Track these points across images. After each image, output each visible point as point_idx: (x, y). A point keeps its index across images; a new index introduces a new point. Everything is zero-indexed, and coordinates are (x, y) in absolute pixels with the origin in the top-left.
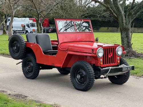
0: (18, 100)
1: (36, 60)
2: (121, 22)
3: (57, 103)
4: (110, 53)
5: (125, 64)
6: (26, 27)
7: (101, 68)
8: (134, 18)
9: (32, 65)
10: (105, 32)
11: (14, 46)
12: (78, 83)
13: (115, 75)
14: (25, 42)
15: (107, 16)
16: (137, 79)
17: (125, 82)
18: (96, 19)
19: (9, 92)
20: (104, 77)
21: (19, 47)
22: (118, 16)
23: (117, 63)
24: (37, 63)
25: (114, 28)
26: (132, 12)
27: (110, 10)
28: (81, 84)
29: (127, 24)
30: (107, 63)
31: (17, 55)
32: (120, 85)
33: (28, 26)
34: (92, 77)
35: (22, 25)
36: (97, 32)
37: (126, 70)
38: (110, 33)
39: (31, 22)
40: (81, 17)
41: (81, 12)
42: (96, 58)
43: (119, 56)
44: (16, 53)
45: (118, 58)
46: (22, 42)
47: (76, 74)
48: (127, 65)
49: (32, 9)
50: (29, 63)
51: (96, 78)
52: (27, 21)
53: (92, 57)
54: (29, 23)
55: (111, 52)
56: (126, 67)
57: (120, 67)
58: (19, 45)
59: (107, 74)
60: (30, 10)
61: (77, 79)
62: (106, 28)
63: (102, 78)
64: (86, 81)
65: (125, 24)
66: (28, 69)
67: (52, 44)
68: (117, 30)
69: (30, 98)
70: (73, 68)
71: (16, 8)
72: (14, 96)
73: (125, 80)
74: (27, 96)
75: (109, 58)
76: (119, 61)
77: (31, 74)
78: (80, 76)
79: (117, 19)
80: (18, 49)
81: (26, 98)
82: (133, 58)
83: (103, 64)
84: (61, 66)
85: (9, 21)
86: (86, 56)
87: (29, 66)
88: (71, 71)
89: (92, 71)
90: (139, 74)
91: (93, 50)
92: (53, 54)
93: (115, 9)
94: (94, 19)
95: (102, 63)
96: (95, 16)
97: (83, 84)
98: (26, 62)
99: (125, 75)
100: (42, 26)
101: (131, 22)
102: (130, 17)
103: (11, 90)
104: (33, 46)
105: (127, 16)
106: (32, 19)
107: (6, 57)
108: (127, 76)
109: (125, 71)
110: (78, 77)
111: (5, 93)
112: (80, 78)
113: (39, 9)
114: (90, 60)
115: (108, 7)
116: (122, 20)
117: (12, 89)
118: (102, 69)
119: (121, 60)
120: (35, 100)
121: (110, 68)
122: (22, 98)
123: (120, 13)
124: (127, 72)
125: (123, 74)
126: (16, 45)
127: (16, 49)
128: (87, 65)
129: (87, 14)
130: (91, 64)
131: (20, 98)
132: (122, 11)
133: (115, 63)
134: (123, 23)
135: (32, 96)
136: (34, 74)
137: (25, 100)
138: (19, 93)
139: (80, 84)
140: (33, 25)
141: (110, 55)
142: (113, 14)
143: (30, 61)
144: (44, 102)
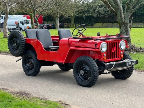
0: (22, 97)
1: (36, 57)
2: (119, 16)
3: (62, 99)
4: (113, 48)
5: (128, 59)
6: (20, 24)
7: (104, 63)
8: (133, 12)
9: (33, 61)
10: (100, 28)
11: (14, 43)
12: (82, 79)
13: (118, 71)
14: (25, 39)
15: (102, 12)
16: (140, 73)
17: (129, 77)
18: (91, 15)
19: (11, 90)
20: (108, 72)
21: (19, 43)
22: (116, 11)
23: (121, 57)
24: (38, 60)
25: (109, 24)
26: (130, 6)
27: (108, 5)
28: (85, 80)
29: (126, 18)
30: (111, 58)
31: (17, 51)
32: (124, 80)
33: (22, 23)
34: (96, 73)
35: (16, 22)
36: (92, 28)
37: (130, 64)
38: (105, 28)
39: (25, 19)
40: (76, 13)
41: (75, 8)
42: (99, 53)
43: (122, 50)
44: (16, 49)
45: (122, 52)
46: (22, 38)
47: (79, 70)
48: (130, 59)
49: (27, 6)
50: (29, 60)
51: (100, 74)
52: (21, 18)
53: (95, 52)
54: (23, 20)
55: (115, 46)
56: (130, 62)
57: (124, 61)
58: (18, 42)
59: (111, 69)
60: (26, 7)
61: (81, 75)
62: (101, 24)
63: (106, 73)
64: (90, 76)
65: (123, 18)
66: (29, 66)
67: (53, 40)
68: (112, 26)
69: (33, 95)
70: (76, 63)
71: (11, 5)
72: (17, 93)
73: (128, 75)
74: (30, 93)
75: (113, 52)
76: (122, 56)
77: (32, 71)
78: (83, 72)
79: (115, 13)
80: (18, 46)
81: (29, 96)
82: (133, 52)
83: (107, 59)
84: (64, 62)
85: (2, 18)
86: (89, 51)
87: (30, 63)
88: (73, 67)
89: (95, 67)
90: (142, 68)
91: (96, 44)
92: (54, 50)
93: (113, 3)
94: (88, 15)
95: (105, 58)
96: (89, 12)
97: (87, 80)
98: (26, 59)
99: (129, 70)
100: (38, 23)
101: (129, 16)
102: (128, 11)
103: (13, 88)
104: (33, 42)
105: (125, 11)
106: (26, 16)
107: (3, 54)
108: (131, 70)
109: (129, 66)
110: (81, 73)
111: (7, 91)
112: (84, 74)
113: (35, 5)
114: (94, 55)
115: (106, 2)
116: (121, 14)
117: (14, 86)
118: (106, 64)
119: (124, 55)
120: (39, 97)
121: (115, 62)
122: (25, 95)
123: (119, 7)
124: (131, 66)
125: (127, 69)
126: (16, 41)
127: (16, 46)
128: (90, 60)
129: (82, 10)
130: (94, 59)
131: (23, 95)
132: (120, 5)
133: (118, 57)
134: (121, 17)
135: (36, 93)
136: (35, 71)
137: (29, 97)
138: (22, 91)
139: (83, 80)
140: (27, 22)
141: (114, 49)
142: (111, 8)
143: (31, 58)
144: (49, 99)
